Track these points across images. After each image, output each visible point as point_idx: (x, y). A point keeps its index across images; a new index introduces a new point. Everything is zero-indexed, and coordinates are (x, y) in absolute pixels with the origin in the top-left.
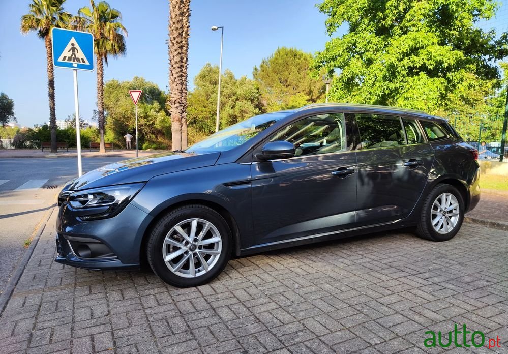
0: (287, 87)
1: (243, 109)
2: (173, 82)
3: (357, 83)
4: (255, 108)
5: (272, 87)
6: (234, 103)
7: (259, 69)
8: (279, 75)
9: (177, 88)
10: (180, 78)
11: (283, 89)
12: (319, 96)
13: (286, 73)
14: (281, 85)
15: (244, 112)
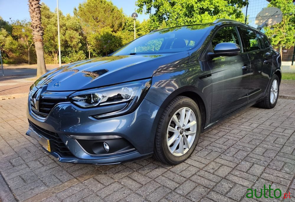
0: (98, 22)
1: (72, 36)
2: (33, 12)
3: (165, 17)
4: (79, 36)
5: (88, 22)
6: (64, 31)
7: (78, 9)
8: (92, 14)
9: (36, 16)
10: (38, 9)
11: (95, 24)
12: (118, 29)
13: (97, 13)
14: (94, 21)
15: (72, 38)
